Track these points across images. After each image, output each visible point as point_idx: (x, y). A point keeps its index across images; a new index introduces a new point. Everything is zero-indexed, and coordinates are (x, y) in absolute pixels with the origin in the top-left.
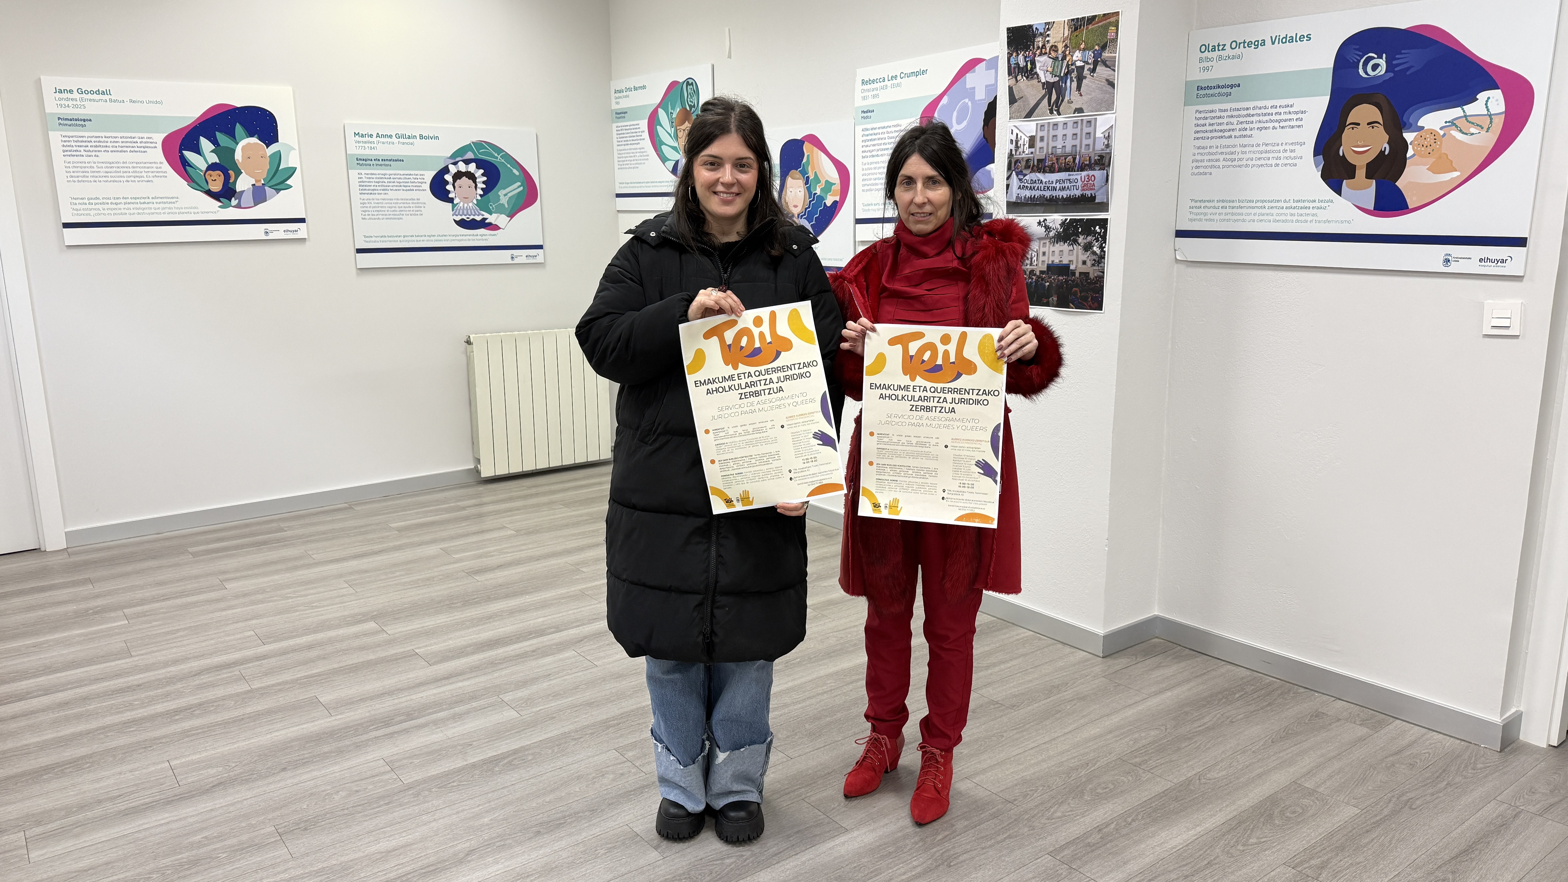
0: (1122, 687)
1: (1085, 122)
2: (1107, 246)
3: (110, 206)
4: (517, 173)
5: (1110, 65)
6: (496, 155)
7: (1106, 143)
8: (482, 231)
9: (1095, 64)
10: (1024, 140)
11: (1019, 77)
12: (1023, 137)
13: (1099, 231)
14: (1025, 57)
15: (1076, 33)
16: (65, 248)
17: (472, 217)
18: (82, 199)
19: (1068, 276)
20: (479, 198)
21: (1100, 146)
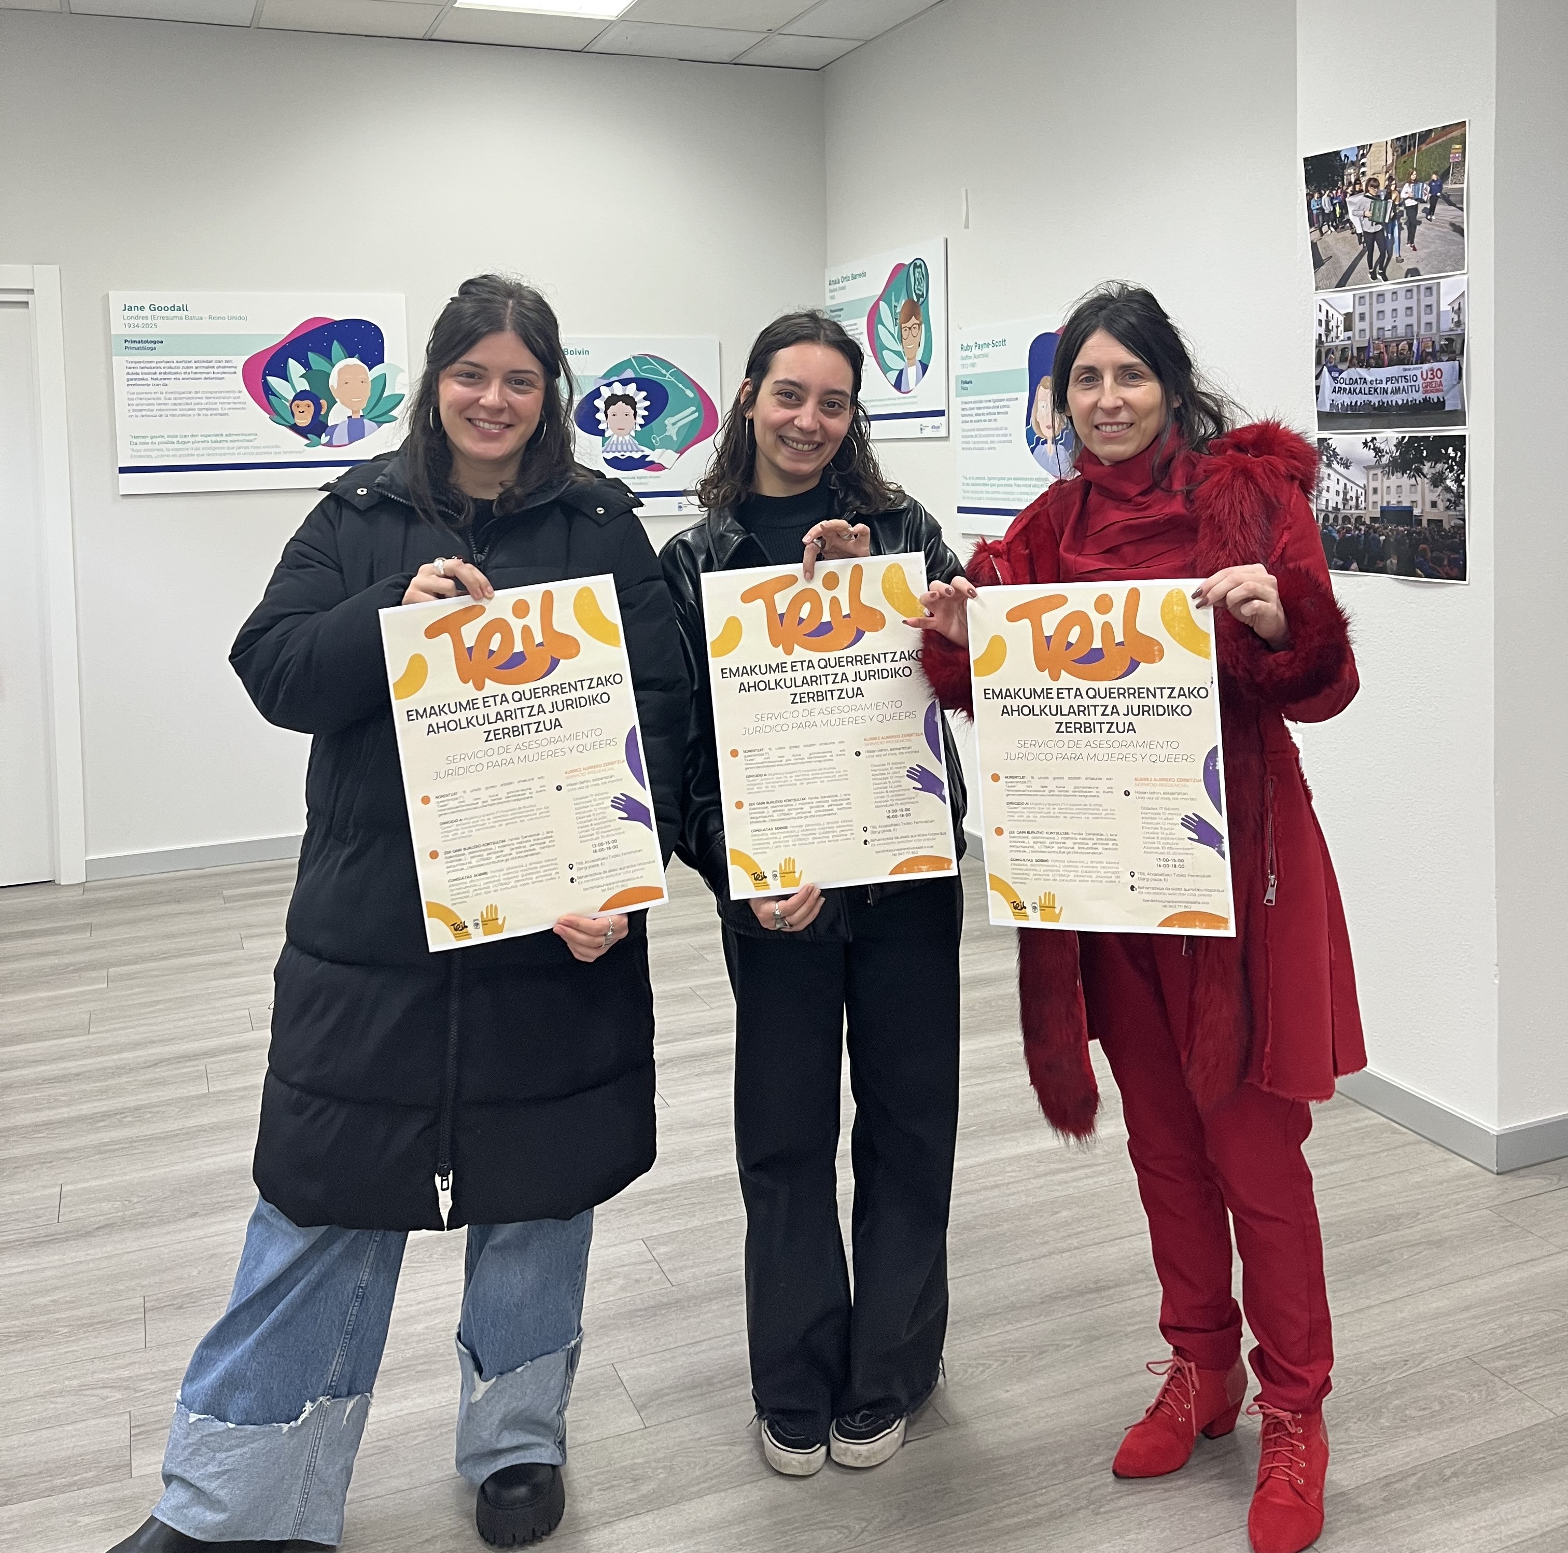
0: (1516, 1230)
1: (1422, 289)
2: (1466, 479)
3: (176, 446)
4: (691, 395)
5: (1456, 201)
6: (664, 372)
7: (1456, 319)
8: (641, 472)
9: (1434, 201)
10: (1338, 320)
11: (1325, 228)
12: (1336, 315)
13: (1453, 454)
14: (1332, 199)
15: (1404, 158)
16: (120, 498)
17: (627, 454)
18: (144, 437)
19: (1412, 527)
20: (638, 428)
21: (1447, 324)
